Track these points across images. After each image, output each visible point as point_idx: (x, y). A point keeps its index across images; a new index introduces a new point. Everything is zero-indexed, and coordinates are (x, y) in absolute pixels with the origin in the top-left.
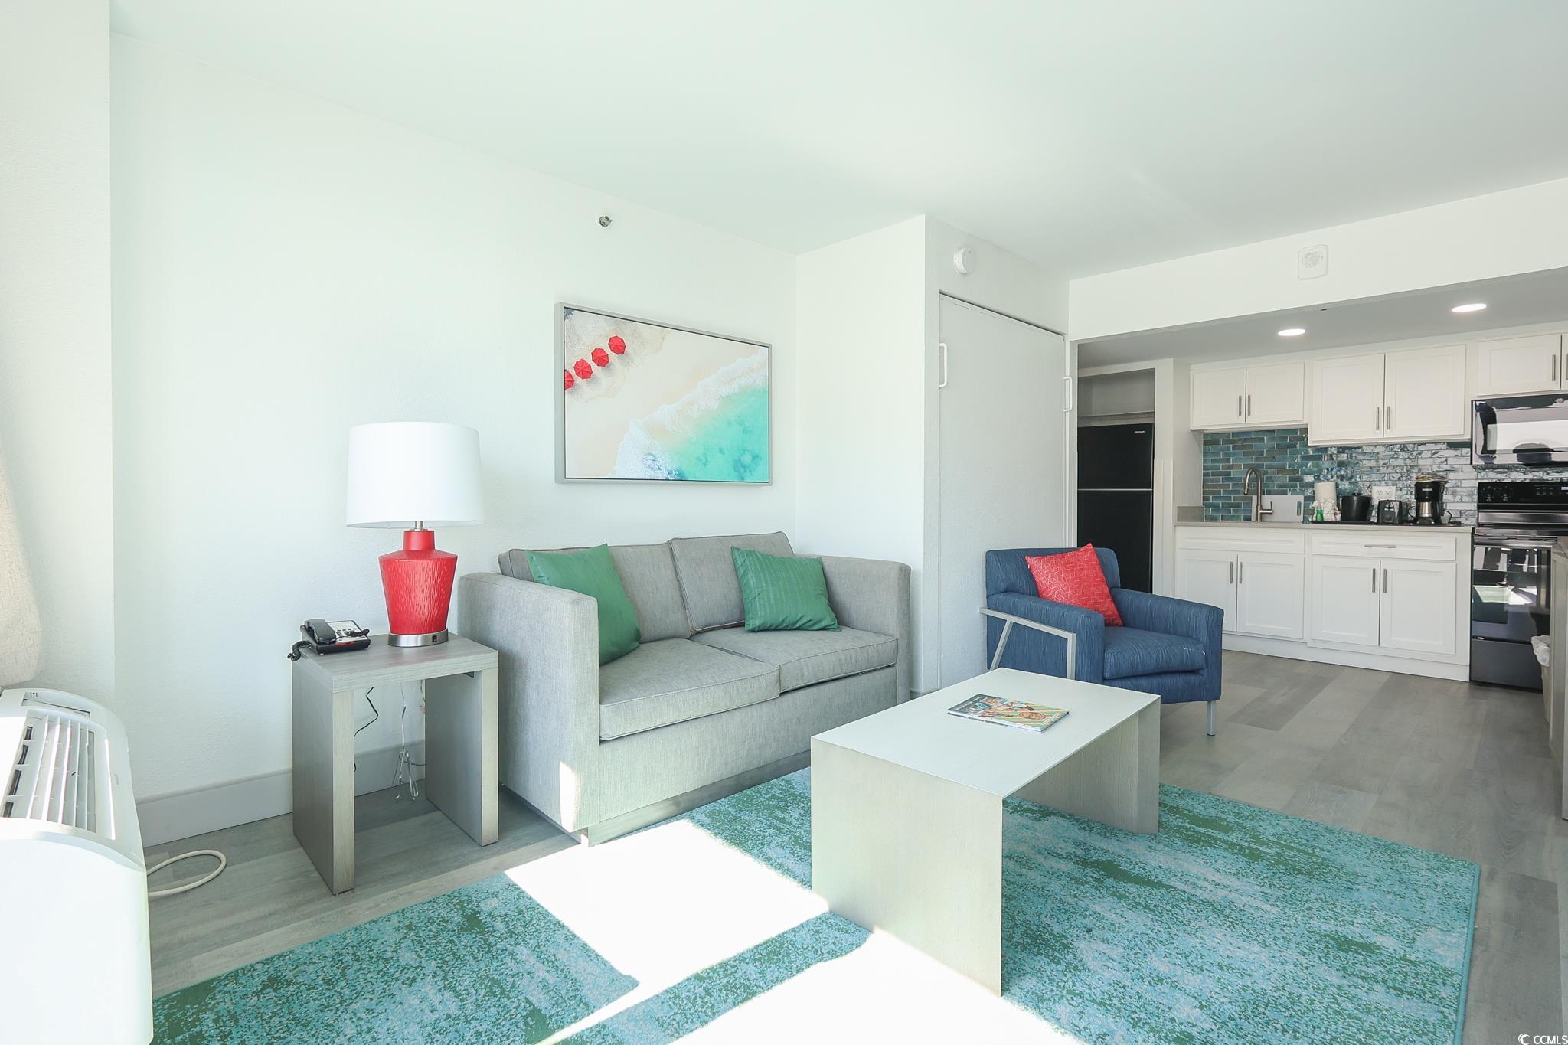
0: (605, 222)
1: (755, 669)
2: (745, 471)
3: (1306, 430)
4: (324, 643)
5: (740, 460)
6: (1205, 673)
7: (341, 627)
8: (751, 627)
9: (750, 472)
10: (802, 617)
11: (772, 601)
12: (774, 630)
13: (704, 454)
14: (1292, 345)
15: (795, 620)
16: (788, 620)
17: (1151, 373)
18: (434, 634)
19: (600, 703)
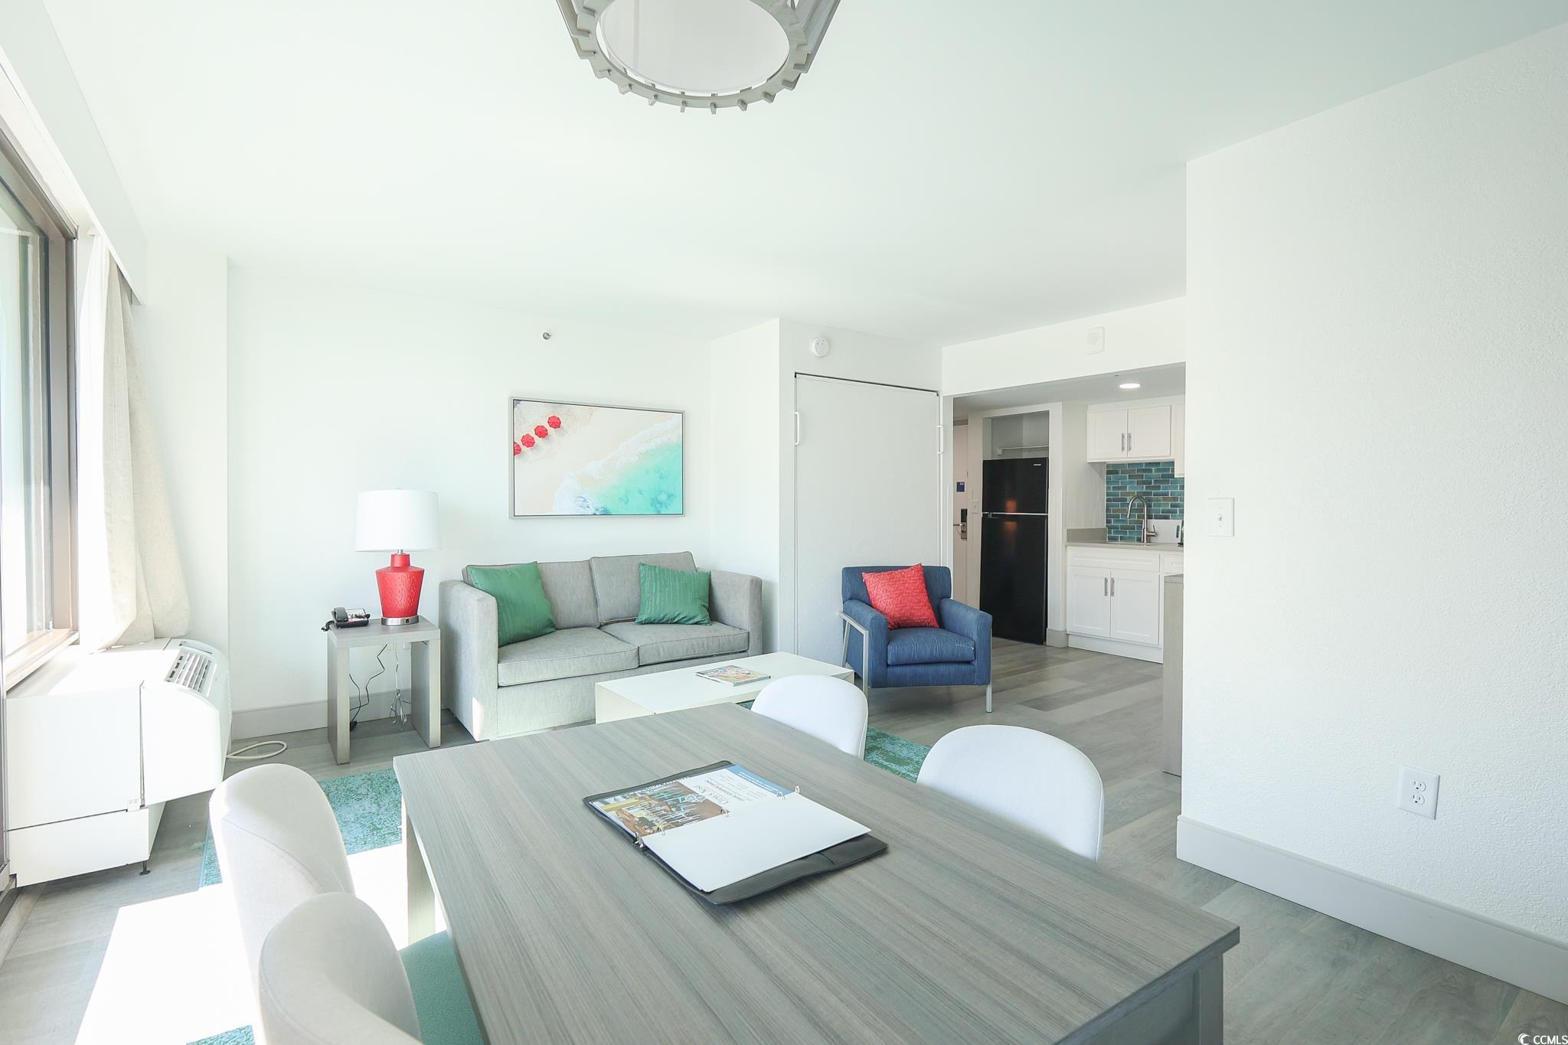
0: (546, 336)
1: (622, 647)
2: (661, 506)
3: (1172, 463)
4: (340, 621)
5: (657, 499)
6: (975, 663)
7: (352, 612)
8: (640, 620)
9: (666, 507)
10: (679, 614)
11: (658, 603)
12: (658, 623)
13: (626, 495)
14: (1130, 395)
15: (673, 617)
16: (668, 616)
17: (1047, 414)
18: (407, 618)
19: (498, 662)
